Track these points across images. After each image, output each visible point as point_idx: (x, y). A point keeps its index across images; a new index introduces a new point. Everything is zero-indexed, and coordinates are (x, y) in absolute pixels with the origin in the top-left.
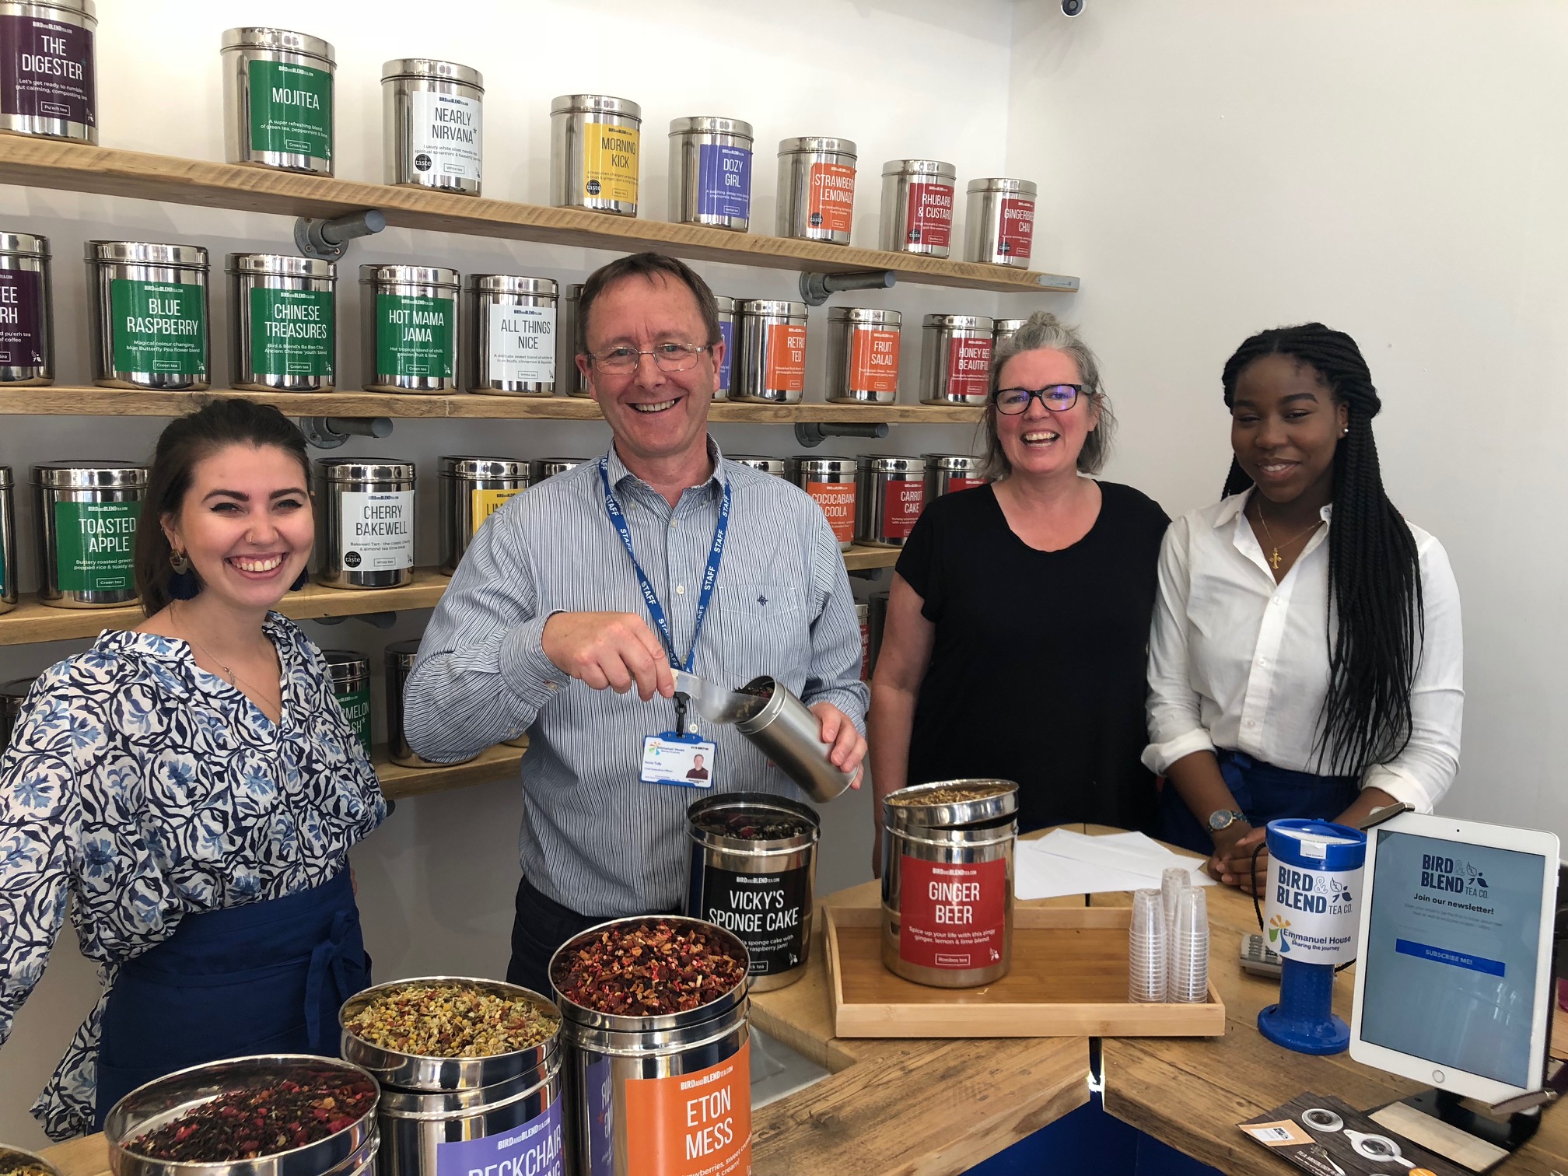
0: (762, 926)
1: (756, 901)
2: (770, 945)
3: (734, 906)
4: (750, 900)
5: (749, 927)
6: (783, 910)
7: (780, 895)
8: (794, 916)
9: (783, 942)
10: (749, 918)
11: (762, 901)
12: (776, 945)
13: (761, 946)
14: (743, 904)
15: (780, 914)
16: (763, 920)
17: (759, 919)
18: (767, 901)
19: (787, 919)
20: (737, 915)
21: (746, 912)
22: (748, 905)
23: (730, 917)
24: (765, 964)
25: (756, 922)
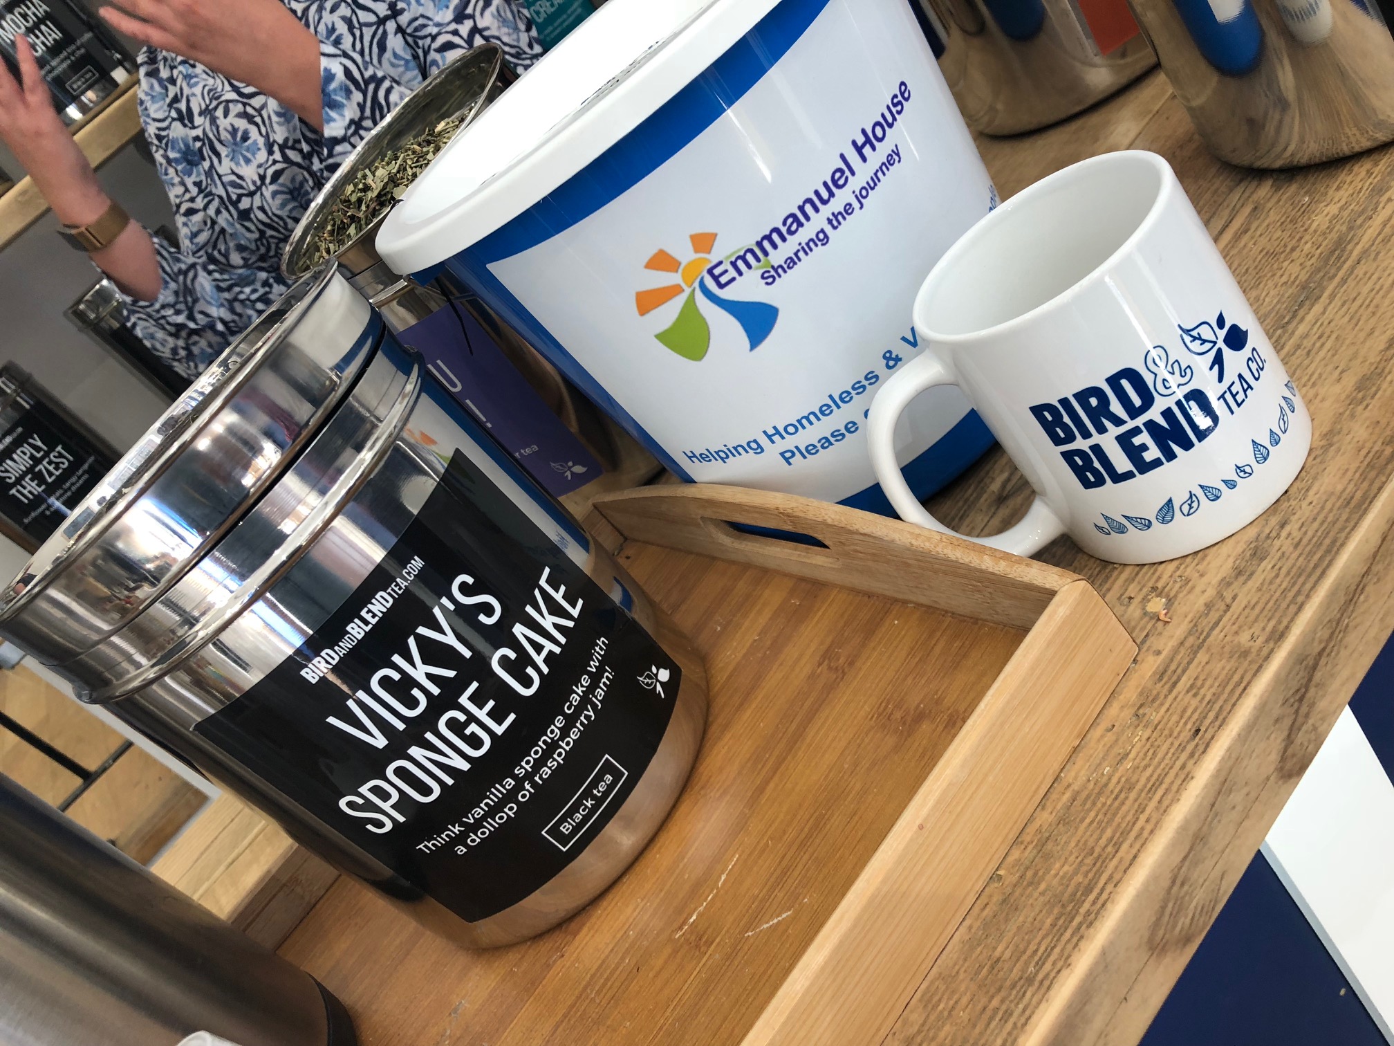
0: (505, 702)
1: (420, 672)
2: (570, 721)
3: (380, 742)
4: (403, 688)
5: (475, 742)
6: (513, 613)
7: (465, 589)
8: (558, 596)
9: (595, 678)
10: (453, 725)
11: (434, 653)
12: (585, 700)
13: (552, 747)
14: (398, 714)
15: (519, 630)
16: (491, 689)
17: (478, 699)
18: (450, 639)
19: (548, 622)
20: (415, 751)
21: (428, 720)
22: (412, 703)
23: (401, 773)
24: (608, 768)
25: (482, 714)
